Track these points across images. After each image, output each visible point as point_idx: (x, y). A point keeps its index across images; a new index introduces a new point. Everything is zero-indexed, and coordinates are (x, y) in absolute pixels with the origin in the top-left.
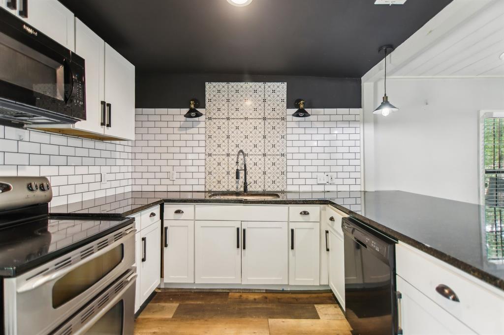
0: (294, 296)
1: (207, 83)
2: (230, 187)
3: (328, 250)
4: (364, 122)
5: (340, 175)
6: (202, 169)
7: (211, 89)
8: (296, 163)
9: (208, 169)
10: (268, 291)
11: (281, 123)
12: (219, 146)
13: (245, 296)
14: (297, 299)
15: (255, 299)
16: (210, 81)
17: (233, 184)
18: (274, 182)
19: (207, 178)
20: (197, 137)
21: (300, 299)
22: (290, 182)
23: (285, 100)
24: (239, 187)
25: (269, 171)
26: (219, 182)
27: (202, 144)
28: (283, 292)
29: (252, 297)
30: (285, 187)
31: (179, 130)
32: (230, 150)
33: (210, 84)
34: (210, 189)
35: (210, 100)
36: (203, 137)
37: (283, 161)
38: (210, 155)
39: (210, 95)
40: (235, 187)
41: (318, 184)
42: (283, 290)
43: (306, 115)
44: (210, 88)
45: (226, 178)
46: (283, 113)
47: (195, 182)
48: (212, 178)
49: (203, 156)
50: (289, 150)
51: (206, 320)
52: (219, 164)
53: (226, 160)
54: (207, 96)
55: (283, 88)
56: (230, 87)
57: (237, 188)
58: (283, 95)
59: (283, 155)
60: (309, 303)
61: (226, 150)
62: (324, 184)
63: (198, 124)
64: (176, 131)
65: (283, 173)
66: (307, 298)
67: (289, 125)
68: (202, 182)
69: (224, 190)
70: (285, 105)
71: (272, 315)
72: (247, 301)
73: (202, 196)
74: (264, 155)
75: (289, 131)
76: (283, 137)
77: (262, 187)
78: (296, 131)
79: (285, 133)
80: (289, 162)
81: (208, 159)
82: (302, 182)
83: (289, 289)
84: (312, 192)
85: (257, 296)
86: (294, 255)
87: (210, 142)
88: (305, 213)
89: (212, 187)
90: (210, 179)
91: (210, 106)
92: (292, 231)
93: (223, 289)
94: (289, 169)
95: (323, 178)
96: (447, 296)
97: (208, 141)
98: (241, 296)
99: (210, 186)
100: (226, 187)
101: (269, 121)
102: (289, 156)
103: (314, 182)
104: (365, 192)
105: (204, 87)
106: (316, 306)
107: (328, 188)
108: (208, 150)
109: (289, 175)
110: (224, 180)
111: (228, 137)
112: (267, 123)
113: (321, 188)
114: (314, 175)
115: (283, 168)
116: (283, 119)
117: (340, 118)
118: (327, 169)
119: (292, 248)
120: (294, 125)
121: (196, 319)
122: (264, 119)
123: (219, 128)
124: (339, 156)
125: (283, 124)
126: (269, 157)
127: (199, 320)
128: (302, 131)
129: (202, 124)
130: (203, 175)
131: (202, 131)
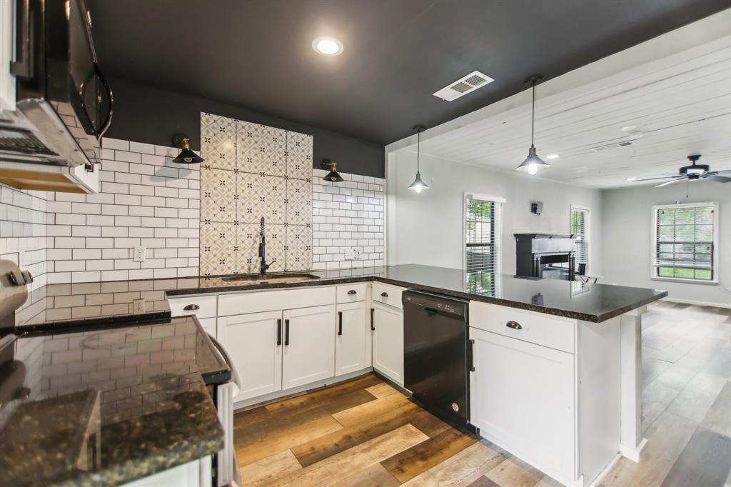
0: (340, 388)
1: (202, 114)
2: (239, 268)
3: (373, 329)
4: (387, 193)
5: (367, 249)
6: (195, 243)
7: (209, 123)
8: (322, 235)
9: (203, 242)
10: (309, 392)
11: (306, 186)
12: (222, 209)
13: (287, 404)
14: (345, 390)
15: (302, 403)
16: (209, 111)
17: (243, 264)
18: (297, 260)
19: (202, 256)
20: (184, 193)
21: (348, 388)
22: (316, 258)
23: (311, 158)
24: (252, 267)
25: (292, 245)
26: (222, 262)
27: (195, 204)
28: (326, 387)
29: (296, 402)
30: (311, 265)
31: (151, 180)
32: (239, 217)
33: (207, 116)
34: (207, 273)
35: (208, 140)
36: (196, 194)
37: (308, 232)
38: (207, 222)
39: (208, 132)
40: (246, 267)
41: (346, 260)
42: (325, 386)
43: (340, 179)
44: (208, 121)
45: (233, 255)
46: (308, 173)
47: (182, 263)
48: (211, 256)
49: (195, 223)
50: (316, 219)
51: (261, 441)
52: (222, 236)
53: (233, 229)
54: (203, 133)
55: (309, 142)
56: (239, 126)
57: (249, 269)
58: (308, 151)
59: (308, 225)
60: (359, 389)
61: (233, 216)
62: (352, 260)
63: (188, 174)
64: (146, 180)
65: (308, 248)
66: (354, 386)
67: (316, 188)
68: (195, 262)
69: (229, 272)
70: (311, 164)
71: (333, 410)
72: (294, 409)
73: (194, 284)
74: (286, 225)
75: (315, 196)
76: (308, 203)
77: (283, 266)
78: (323, 197)
79: (310, 198)
80: (316, 235)
81: (204, 229)
82: (329, 258)
83: (331, 383)
84: (340, 270)
85: (302, 400)
86: (341, 342)
87: (208, 203)
88: (353, 292)
89: (211, 269)
90: (208, 257)
91: (208, 149)
92: (340, 314)
93: (253, 406)
94: (316, 243)
95: (351, 254)
96: (514, 327)
97: (204, 201)
98: (282, 405)
99: (207, 268)
100: (233, 268)
101: (292, 181)
102: (315, 227)
103: (341, 257)
104: (388, 267)
105: (199, 118)
106: (367, 389)
107: (356, 264)
108: (204, 215)
109: (316, 250)
110: (229, 259)
111: (236, 197)
112: (289, 184)
113: (348, 265)
114: (342, 250)
115: (308, 241)
116: (308, 180)
117: (366, 186)
118: (353, 243)
119: (340, 333)
120: (320, 189)
121: (247, 445)
122: (286, 178)
123: (223, 183)
124: (366, 229)
125: (308, 187)
126: (292, 227)
127: (252, 444)
128: (329, 197)
129: (195, 175)
130: (196, 253)
131: (195, 185)
